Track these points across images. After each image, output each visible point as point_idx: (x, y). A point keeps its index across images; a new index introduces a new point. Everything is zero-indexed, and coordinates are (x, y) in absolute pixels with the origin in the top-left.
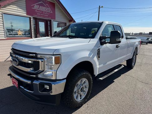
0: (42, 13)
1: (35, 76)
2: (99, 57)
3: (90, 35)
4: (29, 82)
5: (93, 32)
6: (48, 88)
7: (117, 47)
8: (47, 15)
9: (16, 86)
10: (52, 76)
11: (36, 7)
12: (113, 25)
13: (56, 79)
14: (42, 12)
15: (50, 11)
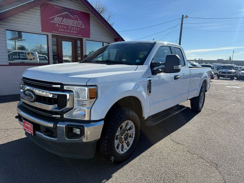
0: (67, 29)
1: (59, 116)
2: (150, 92)
3: (138, 61)
4: (51, 125)
5: (141, 56)
6: (79, 133)
7: (176, 78)
8: (75, 31)
9: (30, 133)
10: (85, 115)
11: (57, 20)
12: (170, 47)
13: (90, 120)
14: (68, 26)
15: (81, 26)
